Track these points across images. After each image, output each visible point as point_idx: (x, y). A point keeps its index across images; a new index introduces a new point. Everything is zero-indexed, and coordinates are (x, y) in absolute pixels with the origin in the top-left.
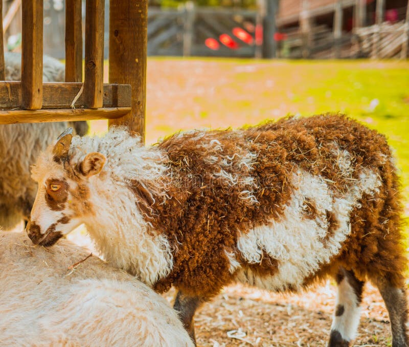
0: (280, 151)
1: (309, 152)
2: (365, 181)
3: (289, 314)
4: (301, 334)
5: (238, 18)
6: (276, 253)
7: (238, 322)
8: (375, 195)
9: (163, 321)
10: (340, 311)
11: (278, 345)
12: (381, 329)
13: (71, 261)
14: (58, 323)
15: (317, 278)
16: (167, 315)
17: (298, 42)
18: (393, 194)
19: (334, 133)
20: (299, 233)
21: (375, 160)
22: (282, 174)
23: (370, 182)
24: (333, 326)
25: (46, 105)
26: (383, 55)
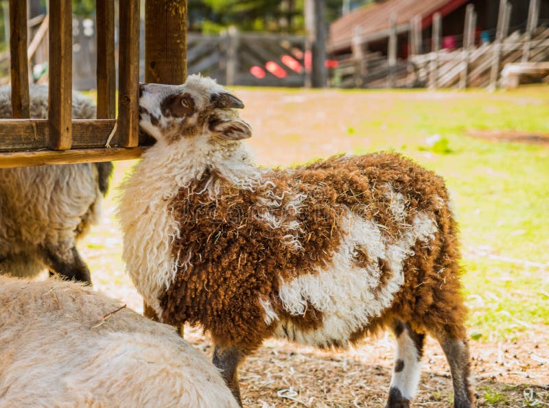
0: (330, 193)
1: (362, 195)
2: (419, 226)
3: (345, 370)
4: (357, 392)
5: (285, 44)
6: (322, 305)
7: (289, 380)
8: (429, 241)
9: (202, 377)
10: (400, 366)
11: (332, 404)
12: (444, 385)
13: (102, 313)
14: (84, 381)
15: (369, 332)
16: (206, 372)
17: (350, 70)
18: (450, 241)
19: (389, 174)
20: (349, 283)
21: (431, 203)
22: (331, 218)
23: (424, 227)
24: (392, 384)
25: (76, 144)
26: (441, 85)
